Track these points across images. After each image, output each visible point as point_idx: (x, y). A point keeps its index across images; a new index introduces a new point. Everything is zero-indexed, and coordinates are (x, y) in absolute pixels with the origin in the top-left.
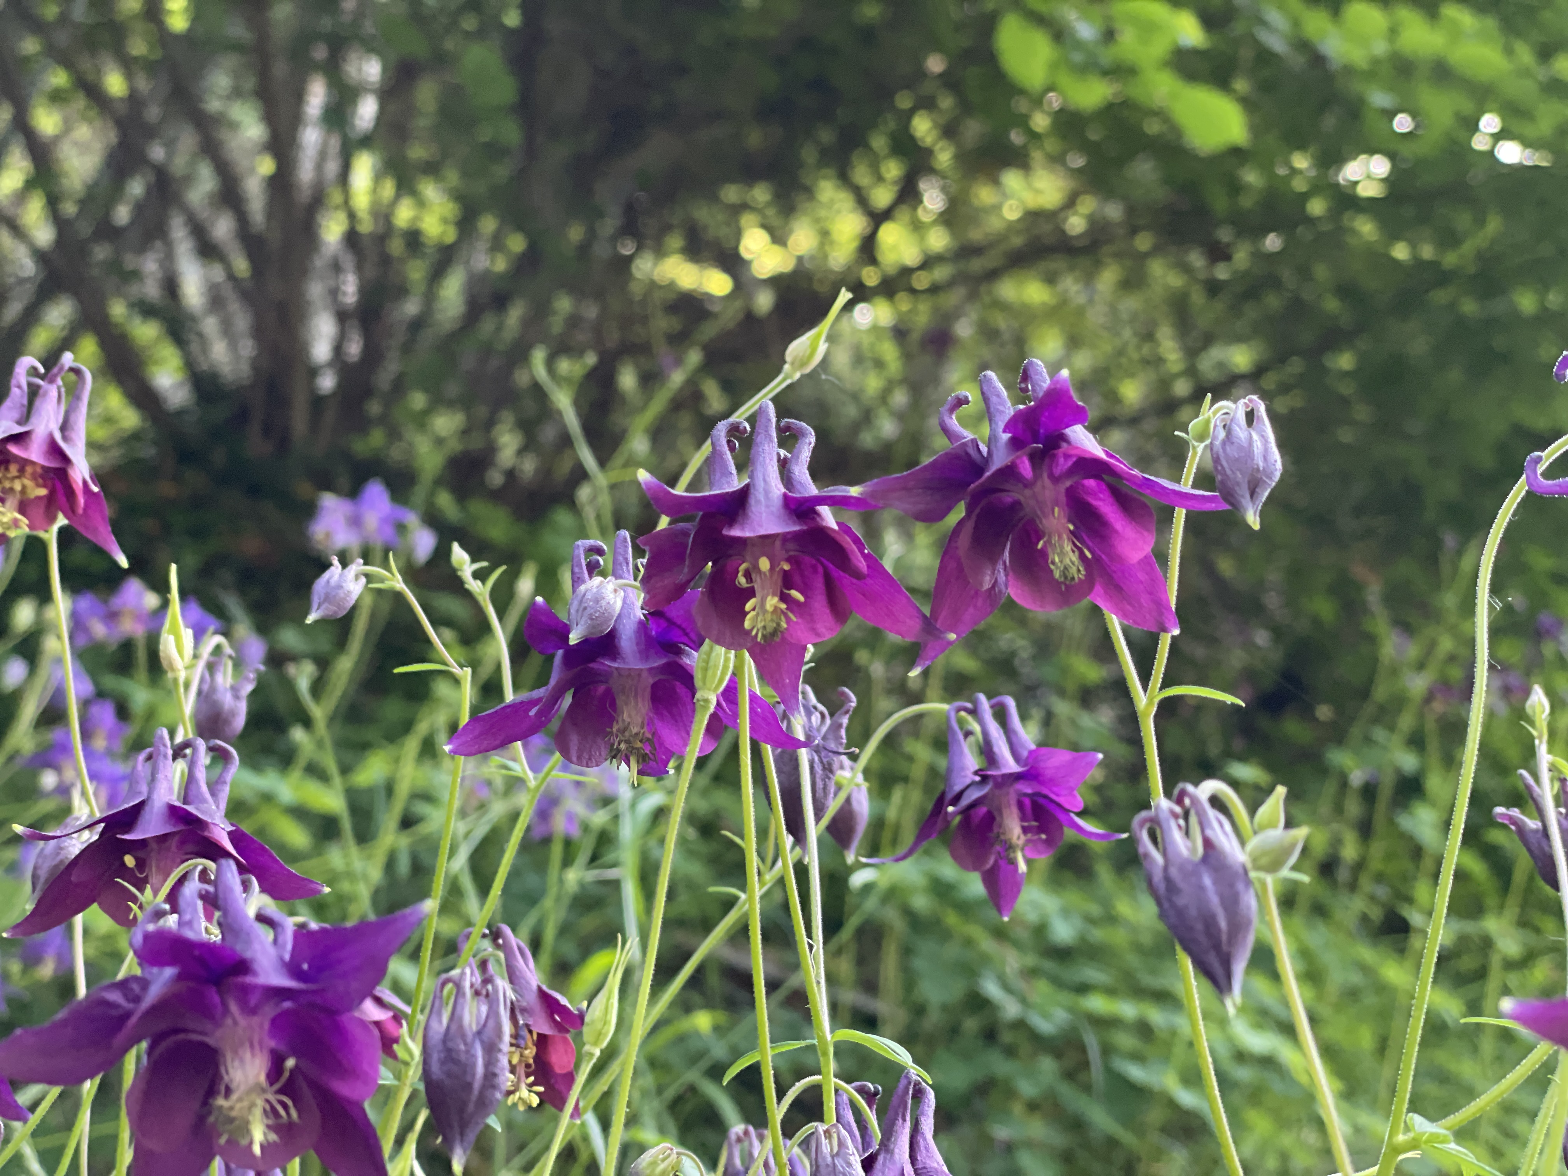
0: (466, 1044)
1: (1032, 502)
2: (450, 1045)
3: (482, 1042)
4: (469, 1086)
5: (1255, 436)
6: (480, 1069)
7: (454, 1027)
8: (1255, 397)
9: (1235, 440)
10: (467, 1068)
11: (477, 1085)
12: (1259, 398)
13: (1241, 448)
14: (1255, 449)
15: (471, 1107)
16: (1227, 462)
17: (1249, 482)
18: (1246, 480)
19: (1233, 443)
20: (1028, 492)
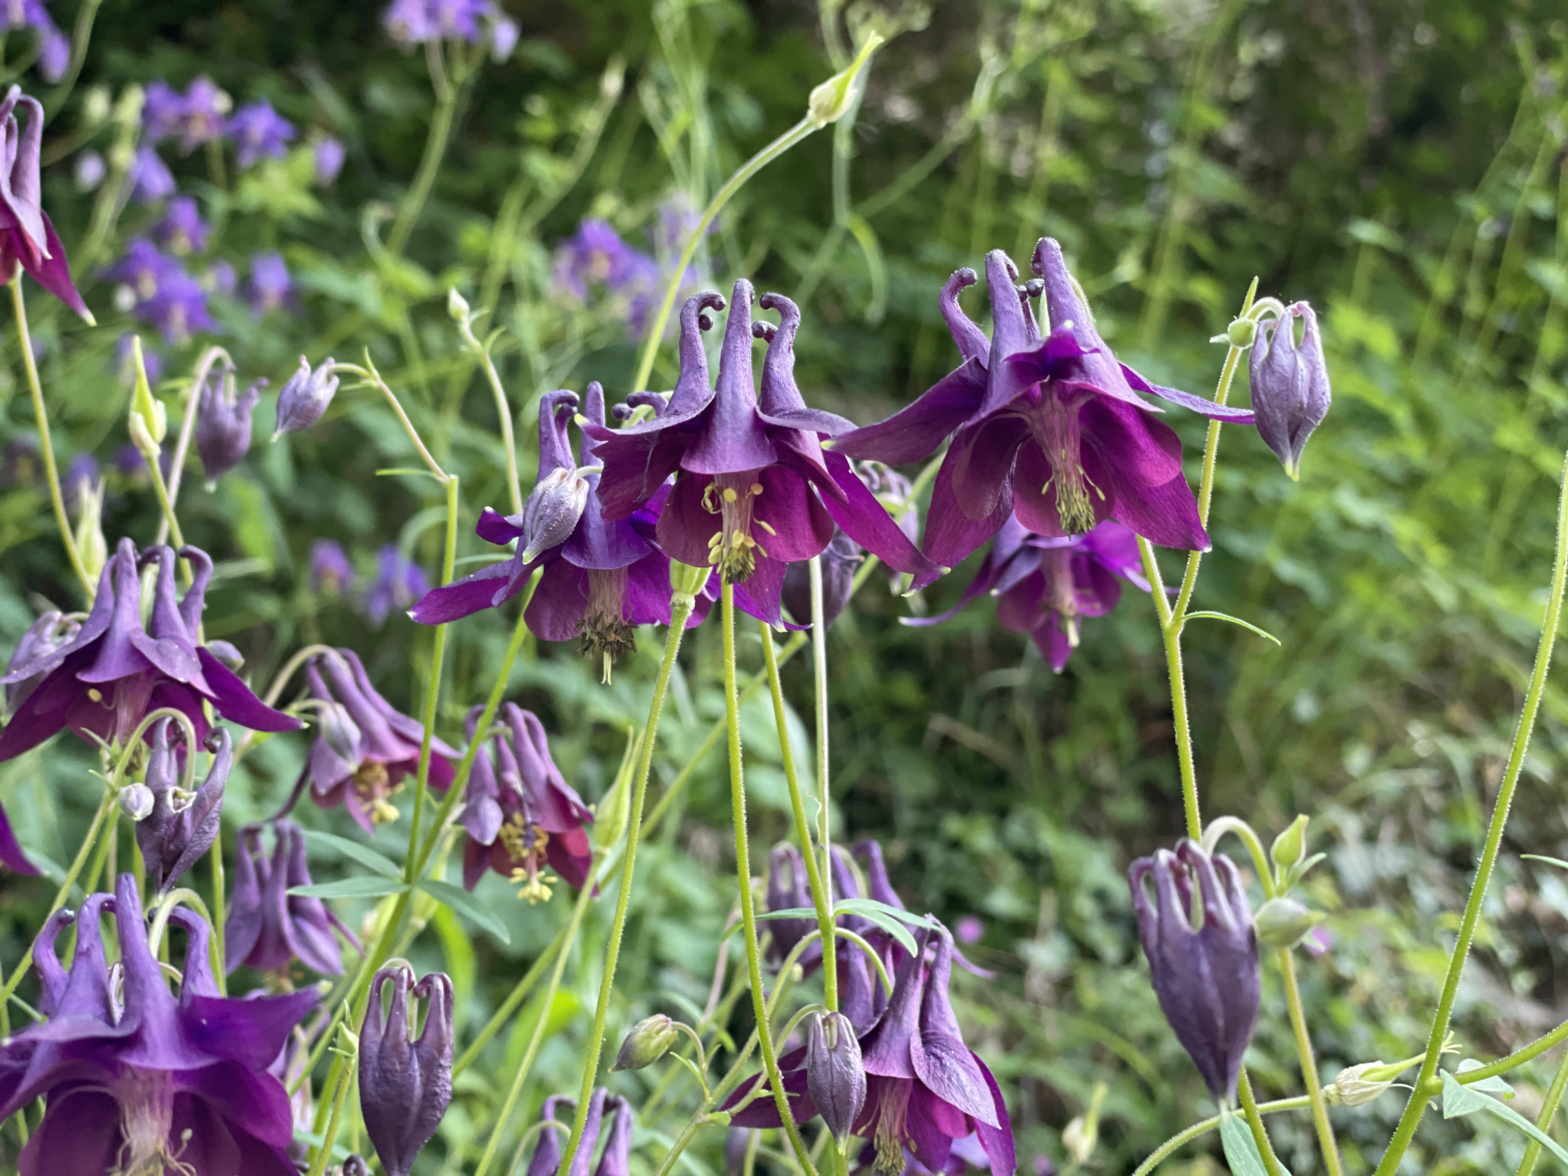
0: (401, 1063)
1: (1038, 426)
2: (387, 1064)
3: (420, 1057)
4: (406, 1111)
5: (1301, 364)
6: (418, 1091)
7: (388, 1044)
8: (1305, 304)
9: (1277, 368)
10: (404, 1090)
11: (414, 1110)
12: (1311, 306)
13: (1283, 380)
14: (1299, 383)
15: (408, 1132)
16: (1266, 395)
17: (1289, 423)
18: (1286, 420)
19: (1273, 372)
20: (1033, 413)
